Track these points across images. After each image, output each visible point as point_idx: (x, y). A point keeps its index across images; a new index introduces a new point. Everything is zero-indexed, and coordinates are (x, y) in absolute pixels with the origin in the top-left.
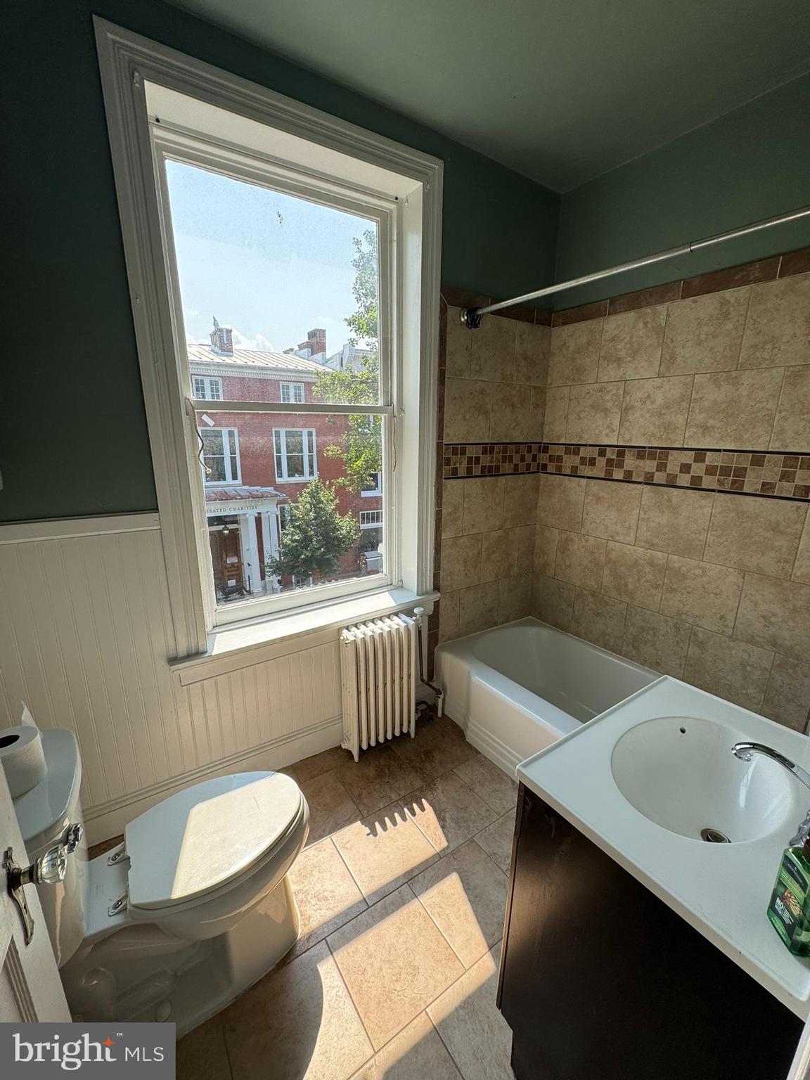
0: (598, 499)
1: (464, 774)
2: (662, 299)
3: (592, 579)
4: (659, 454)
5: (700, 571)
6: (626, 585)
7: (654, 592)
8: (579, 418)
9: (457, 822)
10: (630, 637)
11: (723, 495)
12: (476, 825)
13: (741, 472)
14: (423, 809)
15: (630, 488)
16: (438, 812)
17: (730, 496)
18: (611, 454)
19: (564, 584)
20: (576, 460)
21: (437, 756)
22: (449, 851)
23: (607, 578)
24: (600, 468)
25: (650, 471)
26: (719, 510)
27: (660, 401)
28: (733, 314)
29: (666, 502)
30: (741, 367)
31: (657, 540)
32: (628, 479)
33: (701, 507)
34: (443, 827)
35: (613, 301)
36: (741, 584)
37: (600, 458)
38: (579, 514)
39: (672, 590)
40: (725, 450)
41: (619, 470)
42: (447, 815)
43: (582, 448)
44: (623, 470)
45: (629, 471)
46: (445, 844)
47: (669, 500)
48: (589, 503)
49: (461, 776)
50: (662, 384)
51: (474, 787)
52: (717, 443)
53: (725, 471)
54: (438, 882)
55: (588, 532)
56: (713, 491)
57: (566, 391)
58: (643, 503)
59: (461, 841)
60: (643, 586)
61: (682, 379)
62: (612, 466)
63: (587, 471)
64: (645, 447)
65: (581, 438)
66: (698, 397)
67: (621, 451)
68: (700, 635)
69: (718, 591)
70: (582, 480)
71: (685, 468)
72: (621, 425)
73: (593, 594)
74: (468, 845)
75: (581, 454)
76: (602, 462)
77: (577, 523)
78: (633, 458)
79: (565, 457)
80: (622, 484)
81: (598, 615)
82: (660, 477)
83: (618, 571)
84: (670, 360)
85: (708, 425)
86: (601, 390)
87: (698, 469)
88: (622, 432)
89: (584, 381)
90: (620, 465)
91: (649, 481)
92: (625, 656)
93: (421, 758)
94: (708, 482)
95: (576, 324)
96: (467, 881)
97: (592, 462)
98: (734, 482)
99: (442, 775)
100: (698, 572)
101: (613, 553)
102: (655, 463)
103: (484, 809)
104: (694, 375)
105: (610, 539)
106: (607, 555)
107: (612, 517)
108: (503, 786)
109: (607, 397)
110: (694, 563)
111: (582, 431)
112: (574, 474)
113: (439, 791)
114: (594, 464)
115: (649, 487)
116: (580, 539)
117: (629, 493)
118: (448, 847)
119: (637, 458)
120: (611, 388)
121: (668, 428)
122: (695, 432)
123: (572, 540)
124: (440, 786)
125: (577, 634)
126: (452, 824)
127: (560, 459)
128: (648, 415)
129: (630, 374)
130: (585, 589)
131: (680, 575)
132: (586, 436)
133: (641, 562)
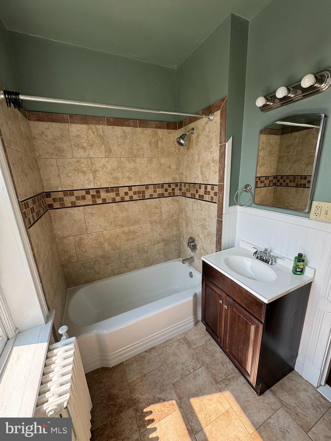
0: (92, 214)
1: (133, 376)
2: (98, 123)
3: (100, 251)
4: (115, 189)
5: (140, 228)
6: (116, 246)
7: (127, 243)
8: (68, 176)
9: (162, 391)
10: (123, 265)
11: (140, 201)
12: (166, 380)
13: (143, 192)
14: (151, 412)
15: (106, 206)
16: (154, 401)
17: (142, 201)
18: (92, 192)
19: (85, 261)
20: (73, 198)
21: (114, 391)
22: (178, 401)
23: (107, 247)
24: (89, 199)
25: (113, 197)
26: (141, 206)
27: (109, 168)
28: (128, 137)
29: (123, 208)
30: (135, 156)
31: (123, 224)
32: (104, 202)
33: (135, 206)
34: (164, 401)
35: (71, 116)
36: (152, 227)
37: (87, 195)
38: (84, 224)
39: (133, 239)
40: (138, 186)
41: (98, 199)
42: (158, 396)
43: (75, 192)
44: (101, 199)
45: (104, 199)
46: (174, 402)
47: (124, 207)
48: (87, 218)
49: (135, 379)
50: (108, 160)
51: (143, 374)
52: (135, 183)
53: (139, 192)
54: (195, 413)
55: (91, 231)
56: (137, 200)
57: (53, 161)
58: (114, 211)
59: (173, 392)
60: (123, 243)
61: (116, 159)
62: (95, 198)
63: (82, 203)
64: (109, 188)
65: (73, 187)
66: (124, 166)
67: (98, 190)
68: (146, 249)
69: (147, 232)
70: (80, 208)
71: (126, 194)
72: (94, 179)
73: (102, 257)
74: (176, 388)
75: (75, 195)
76: (89, 197)
77: (84, 229)
78: (104, 193)
79: (65, 198)
80: (102, 205)
81: (108, 264)
82: (118, 199)
83: (111, 242)
84: (109, 151)
85: (130, 177)
86: (78, 162)
87: (131, 193)
88: (96, 182)
89: (65, 156)
90: (99, 197)
91: (114, 201)
92: (124, 273)
93: (112, 404)
94: (135, 197)
95: (49, 123)
96: (194, 394)
97: (84, 198)
98: (143, 196)
99: (130, 392)
100: (140, 229)
101: (107, 235)
102: (114, 193)
103: (158, 373)
104: (120, 158)
105: (104, 230)
106: (104, 238)
107: (102, 221)
108: (147, 357)
109: (83, 165)
110: (138, 226)
111: (72, 183)
112: (74, 205)
113: (141, 397)
114: (85, 199)
115: (114, 204)
116: (88, 236)
117: (107, 208)
118: (176, 401)
119: (106, 193)
120: (83, 161)
121: (116, 179)
122: (126, 180)
123: (83, 239)
124: (136, 396)
125: (100, 279)
126: (163, 395)
127: (61, 199)
128: (106, 174)
129: (92, 155)
130: (98, 257)
131: (135, 233)
132: (76, 186)
133: (120, 234)
